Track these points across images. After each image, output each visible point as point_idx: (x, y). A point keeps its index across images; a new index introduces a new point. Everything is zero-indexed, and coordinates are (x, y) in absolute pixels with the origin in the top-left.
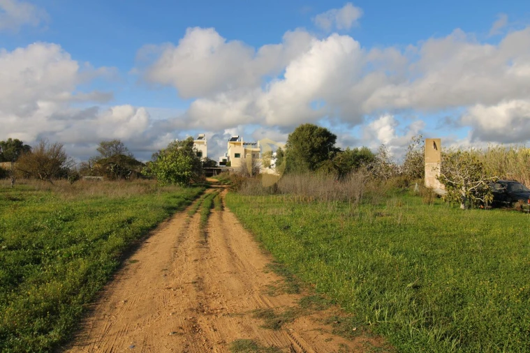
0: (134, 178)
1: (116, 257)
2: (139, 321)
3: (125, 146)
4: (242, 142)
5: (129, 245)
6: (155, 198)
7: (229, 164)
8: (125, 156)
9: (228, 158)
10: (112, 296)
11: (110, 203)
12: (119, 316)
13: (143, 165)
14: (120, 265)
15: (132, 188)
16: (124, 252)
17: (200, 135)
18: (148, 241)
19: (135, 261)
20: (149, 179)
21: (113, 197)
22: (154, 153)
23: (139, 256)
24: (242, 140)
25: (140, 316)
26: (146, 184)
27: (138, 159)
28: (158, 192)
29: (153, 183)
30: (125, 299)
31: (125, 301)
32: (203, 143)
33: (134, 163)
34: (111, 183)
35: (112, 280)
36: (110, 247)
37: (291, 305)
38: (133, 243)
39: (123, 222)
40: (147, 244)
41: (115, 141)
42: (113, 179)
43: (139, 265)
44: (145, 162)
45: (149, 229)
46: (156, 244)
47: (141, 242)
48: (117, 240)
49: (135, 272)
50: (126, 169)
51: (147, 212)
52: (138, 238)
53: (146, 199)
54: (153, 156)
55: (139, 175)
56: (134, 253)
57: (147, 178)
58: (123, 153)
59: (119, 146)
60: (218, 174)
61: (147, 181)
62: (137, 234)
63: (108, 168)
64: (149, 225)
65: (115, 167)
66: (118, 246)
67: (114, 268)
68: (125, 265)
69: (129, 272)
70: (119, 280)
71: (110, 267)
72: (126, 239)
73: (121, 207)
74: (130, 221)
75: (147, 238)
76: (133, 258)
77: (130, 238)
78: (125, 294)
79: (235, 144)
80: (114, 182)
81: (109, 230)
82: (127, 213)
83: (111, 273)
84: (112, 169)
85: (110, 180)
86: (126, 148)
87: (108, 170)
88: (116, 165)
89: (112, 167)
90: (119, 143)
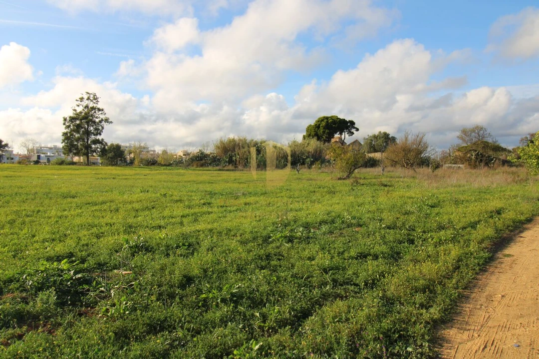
0: (499, 166)
1: (487, 248)
2: (521, 320)
3: (488, 132)
5: (500, 238)
6: (527, 188)
8: (488, 143)
10: (487, 288)
11: (475, 192)
12: (497, 310)
13: (510, 152)
14: (492, 257)
15: (498, 177)
16: (495, 244)
18: (522, 235)
19: (509, 256)
20: (517, 166)
21: (476, 186)
22: (523, 137)
23: (513, 250)
25: (522, 316)
26: (513, 173)
27: (503, 145)
28: (530, 181)
29: (522, 171)
30: (503, 294)
31: (503, 296)
33: (498, 149)
34: (474, 171)
35: (485, 271)
36: (480, 237)
38: (505, 235)
39: (491, 212)
40: (522, 239)
41: (477, 127)
42: (475, 167)
43: (514, 261)
44: (510, 148)
45: (522, 223)
46: (533, 240)
47: (514, 235)
48: (486, 231)
49: (511, 267)
50: (489, 157)
51: (519, 203)
52: (511, 231)
53: (516, 189)
54: (522, 140)
55: (505, 162)
56: (507, 247)
57: (515, 166)
58: (485, 140)
59: (482, 132)
61: (514, 169)
62: (508, 226)
63: (469, 155)
64: (523, 218)
65: (477, 155)
66: (488, 237)
67: (486, 259)
68: (498, 258)
69: (503, 266)
70: (493, 272)
71: (482, 257)
72: (497, 231)
73: (488, 196)
74: (499, 212)
75: (521, 232)
76: (507, 252)
77: (501, 230)
78: (501, 288)
81: (477, 219)
82: (495, 204)
83: (483, 264)
84: (473, 157)
85: (471, 168)
86: (489, 134)
87: (469, 157)
88: (478, 153)
89: (474, 154)
90: (482, 129)
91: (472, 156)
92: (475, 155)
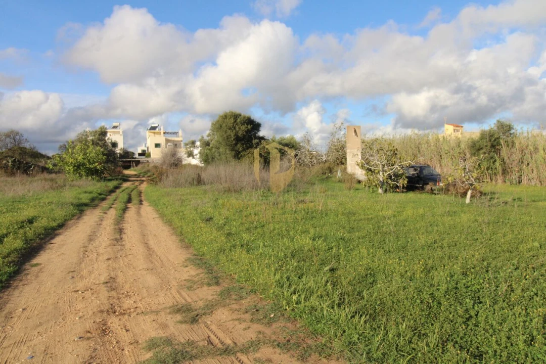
0: (37, 172)
1: (13, 261)
2: (40, 329)
3: (25, 137)
4: (162, 132)
5: (29, 248)
6: (62, 194)
7: (149, 155)
8: (25, 148)
9: (148, 148)
10: (8, 305)
11: (8, 202)
12: (15, 327)
13: (49, 158)
14: (18, 270)
15: (35, 184)
16: (23, 255)
17: (115, 124)
18: (53, 241)
19: (37, 265)
20: (56, 173)
21: (11, 194)
22: (62, 144)
23: (41, 258)
24: (162, 129)
25: (41, 324)
26: (52, 180)
27: (43, 152)
28: (67, 187)
29: (60, 179)
30: (24, 307)
31: (24, 309)
32: (118, 132)
33: (37, 155)
34: (9, 179)
35: (8, 287)
36: (6, 251)
37: (210, 298)
38: (35, 245)
39: (23, 222)
40: (52, 245)
41: (12, 132)
42: (12, 174)
43: (41, 269)
44: (50, 155)
45: (54, 229)
46: (63, 245)
47: (45, 243)
48: (14, 243)
49: (37, 276)
50: (27, 163)
51: (53, 210)
52: (42, 239)
53: (52, 196)
54: (61, 147)
55: (44, 169)
56: (36, 256)
57: (54, 172)
58: (22, 145)
59: (18, 137)
60: (136, 166)
61: (53, 176)
62: (40, 235)
63: (4, 162)
64: (55, 224)
65: (14, 161)
66: (16, 250)
67: (10, 274)
68: (25, 270)
69: (29, 277)
70: (17, 287)
71: (5, 273)
72: (26, 241)
73: (21, 206)
74: (31, 221)
75: (52, 238)
76: (35, 261)
77: (31, 240)
78: (23, 302)
79: (154, 133)
80: (12, 178)
81: (5, 232)
82: (28, 213)
83: (6, 280)
84: (10, 164)
85: (8, 176)
86: (26, 139)
87: (5, 164)
88: (15, 160)
89: (10, 161)
90: (17, 133)
91: (9, 162)
92: (12, 162)
